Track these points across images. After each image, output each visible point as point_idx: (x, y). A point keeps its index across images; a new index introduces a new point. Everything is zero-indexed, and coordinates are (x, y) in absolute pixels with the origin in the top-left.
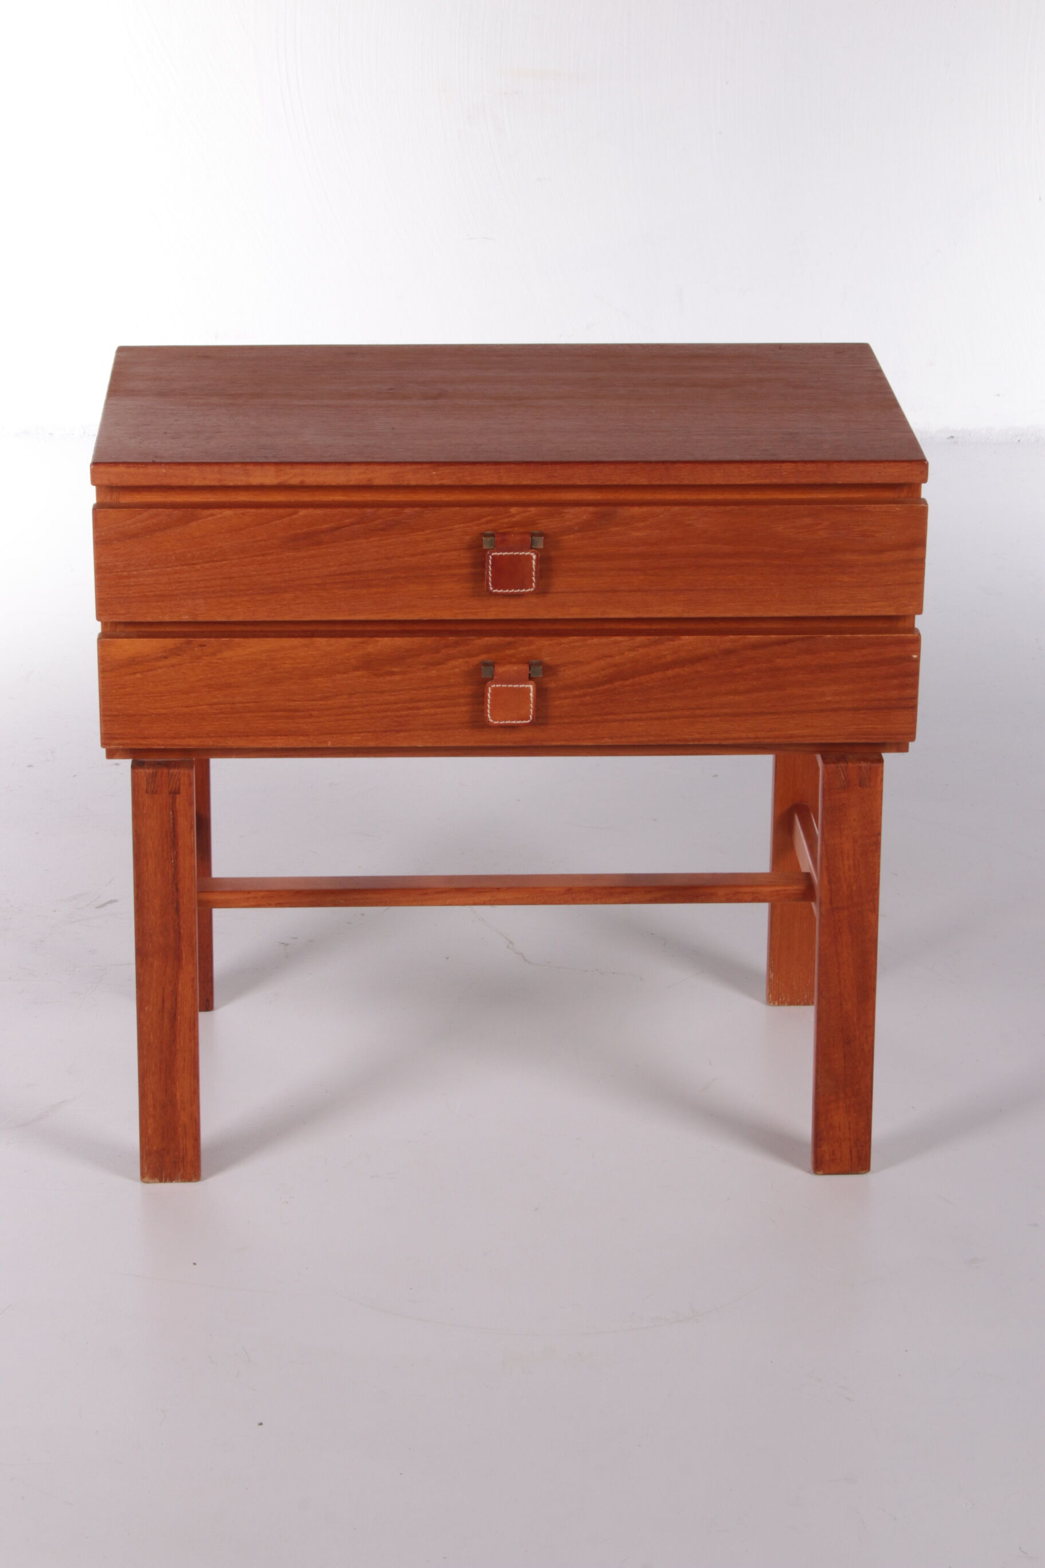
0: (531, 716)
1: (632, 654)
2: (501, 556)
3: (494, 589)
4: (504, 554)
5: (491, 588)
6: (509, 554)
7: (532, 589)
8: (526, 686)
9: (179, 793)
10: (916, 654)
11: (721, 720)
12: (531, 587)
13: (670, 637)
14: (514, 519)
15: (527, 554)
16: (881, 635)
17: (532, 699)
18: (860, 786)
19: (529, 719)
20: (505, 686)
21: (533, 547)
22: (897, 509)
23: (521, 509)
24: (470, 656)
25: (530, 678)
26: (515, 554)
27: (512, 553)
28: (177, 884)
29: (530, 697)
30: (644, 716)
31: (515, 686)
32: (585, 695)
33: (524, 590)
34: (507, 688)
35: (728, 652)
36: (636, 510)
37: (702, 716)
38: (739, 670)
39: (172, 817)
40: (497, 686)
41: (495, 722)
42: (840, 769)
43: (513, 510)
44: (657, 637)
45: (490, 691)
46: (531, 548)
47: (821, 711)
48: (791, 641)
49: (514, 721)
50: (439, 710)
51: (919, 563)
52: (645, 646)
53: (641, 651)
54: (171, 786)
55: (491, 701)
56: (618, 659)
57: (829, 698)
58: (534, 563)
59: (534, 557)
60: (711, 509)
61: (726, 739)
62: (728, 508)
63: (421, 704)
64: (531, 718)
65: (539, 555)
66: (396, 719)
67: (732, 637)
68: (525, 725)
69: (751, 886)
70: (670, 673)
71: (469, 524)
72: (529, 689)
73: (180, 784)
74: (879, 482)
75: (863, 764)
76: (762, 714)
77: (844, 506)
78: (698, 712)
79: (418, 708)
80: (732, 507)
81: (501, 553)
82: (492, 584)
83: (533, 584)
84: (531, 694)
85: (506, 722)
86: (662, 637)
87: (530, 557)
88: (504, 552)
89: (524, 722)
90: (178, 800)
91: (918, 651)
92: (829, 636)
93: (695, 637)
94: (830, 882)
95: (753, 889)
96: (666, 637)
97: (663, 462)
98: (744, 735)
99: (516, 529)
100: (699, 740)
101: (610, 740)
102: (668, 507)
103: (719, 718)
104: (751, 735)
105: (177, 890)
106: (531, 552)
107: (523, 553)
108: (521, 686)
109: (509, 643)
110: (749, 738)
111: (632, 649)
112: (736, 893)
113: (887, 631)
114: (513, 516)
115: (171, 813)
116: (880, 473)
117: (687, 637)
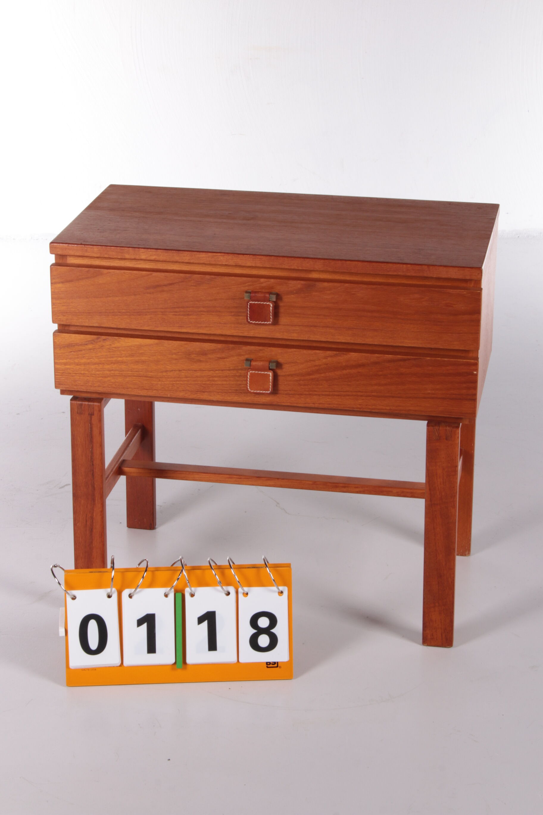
0: (270, 389)
1: (324, 360)
2: (254, 304)
3: (251, 321)
4: (256, 303)
5: (249, 320)
6: (259, 303)
7: (270, 322)
8: (268, 373)
9: (93, 415)
10: (475, 371)
11: (371, 399)
12: (270, 321)
13: (344, 353)
14: (263, 285)
15: (267, 303)
16: (456, 360)
17: (271, 380)
18: (446, 439)
19: (269, 390)
20: (257, 372)
21: (270, 300)
22: (465, 293)
23: (266, 280)
24: (240, 355)
25: (270, 369)
26: (262, 303)
27: (260, 303)
28: (93, 462)
29: (270, 379)
30: (331, 393)
31: (262, 373)
32: (300, 380)
33: (266, 323)
34: (258, 373)
35: (376, 363)
36: (326, 284)
37: (361, 396)
38: (381, 373)
39: (90, 427)
40: (253, 372)
41: (251, 391)
42: (435, 430)
43: (262, 280)
44: (337, 352)
45: (249, 374)
46: (270, 301)
47: (425, 398)
48: (409, 359)
49: (261, 391)
50: (225, 383)
51: (477, 322)
52: (331, 356)
53: (329, 359)
54: (90, 411)
55: (249, 380)
56: (317, 363)
57: (429, 392)
58: (271, 308)
59: (271, 305)
60: (365, 286)
61: (374, 409)
62: (374, 286)
63: (216, 379)
64: (270, 390)
65: (274, 305)
66: (203, 385)
67: (377, 355)
68: (267, 393)
69: (411, 489)
70: (345, 372)
71: (239, 286)
72: (269, 374)
73: (94, 410)
74: (455, 278)
75: (448, 428)
76: (393, 397)
77: (436, 289)
78: (359, 394)
79: (214, 381)
80: (376, 286)
81: (254, 302)
82: (250, 318)
83: (271, 320)
84: (271, 378)
85: (258, 391)
86: (340, 353)
87: (269, 305)
88: (255, 301)
89: (267, 392)
90: (93, 419)
91: (477, 370)
92: (429, 358)
93: (357, 353)
94: (430, 489)
95: (411, 491)
96: (342, 352)
97: (341, 260)
98: (384, 408)
99: (263, 290)
100: (360, 408)
101: (313, 405)
102: (343, 284)
103: (370, 398)
104: (388, 408)
105: (93, 465)
106: (270, 303)
107: (266, 303)
108: (265, 373)
109: (261, 350)
110: (386, 409)
111: (326, 357)
112: (403, 492)
113: (461, 357)
114: (262, 283)
115: (90, 425)
116: (455, 273)
117: (353, 353)
